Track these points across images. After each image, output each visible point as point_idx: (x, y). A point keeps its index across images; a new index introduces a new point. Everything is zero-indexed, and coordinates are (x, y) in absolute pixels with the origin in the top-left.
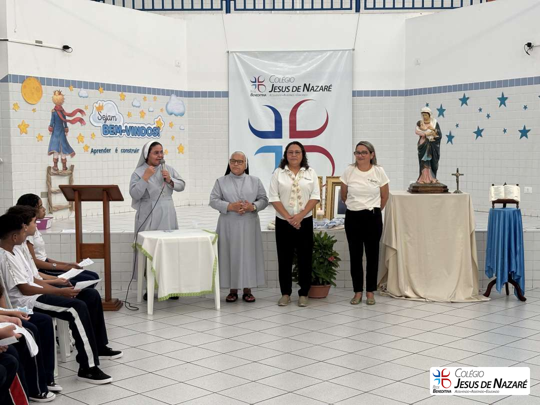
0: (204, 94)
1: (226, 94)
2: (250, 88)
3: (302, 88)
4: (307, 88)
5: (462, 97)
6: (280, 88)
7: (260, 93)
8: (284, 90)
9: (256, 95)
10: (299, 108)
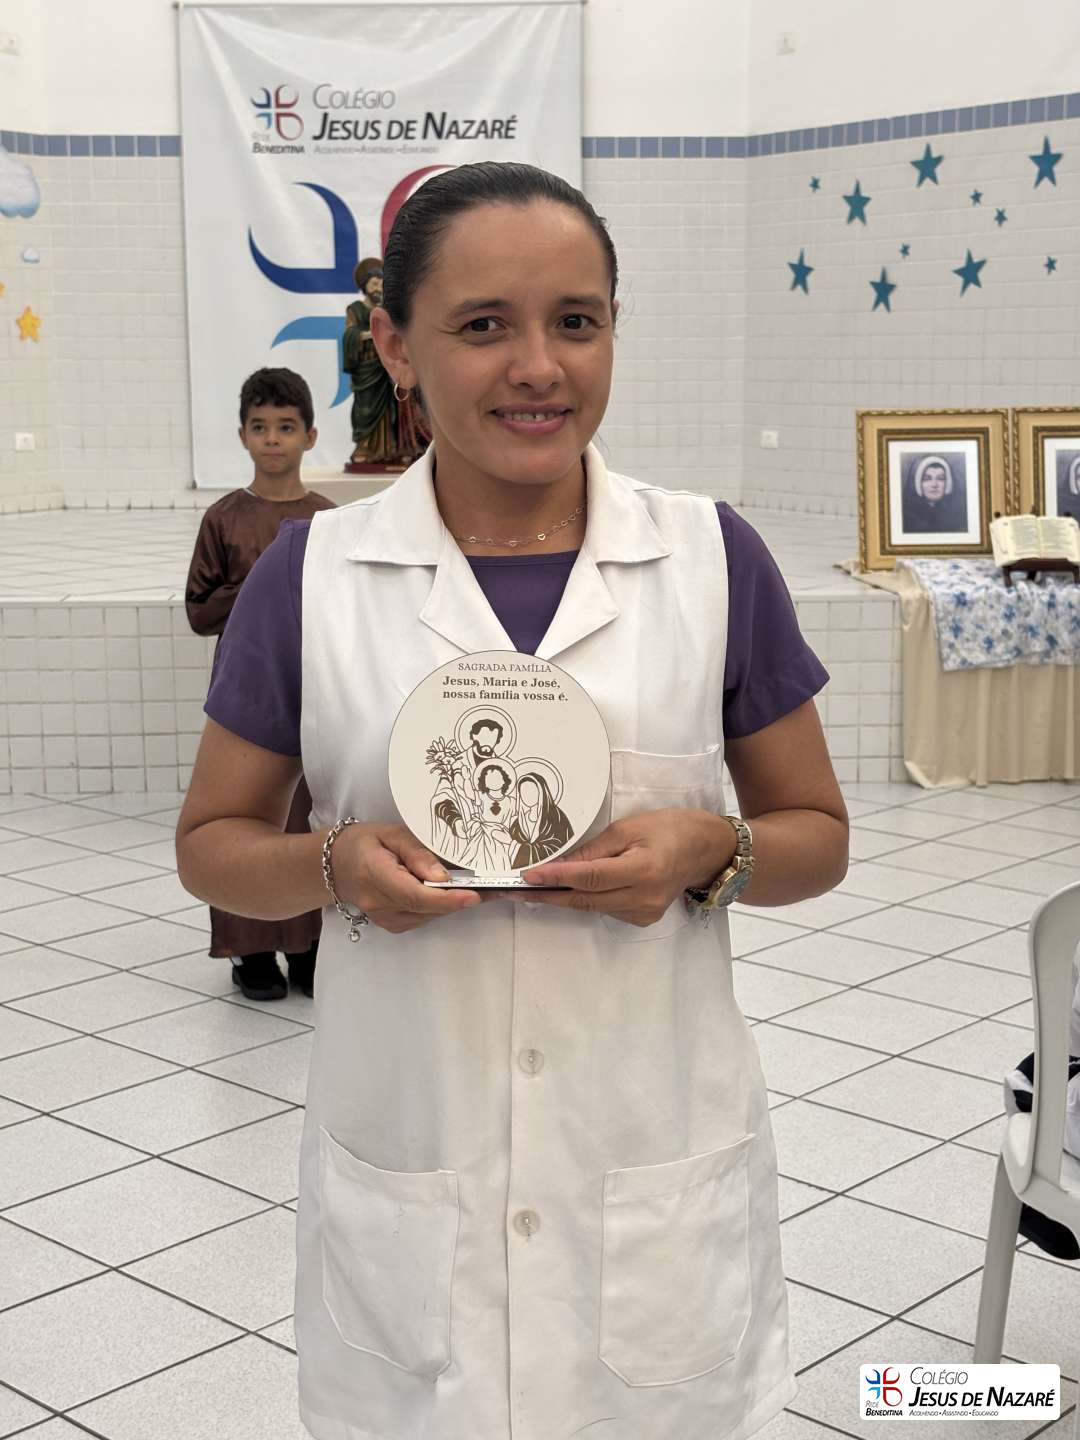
0: (101, 145)
1: (171, 146)
2: (250, 124)
3: (419, 127)
4: (436, 126)
5: (920, 156)
6: (348, 126)
7: (283, 143)
8: (360, 132)
9: (271, 150)
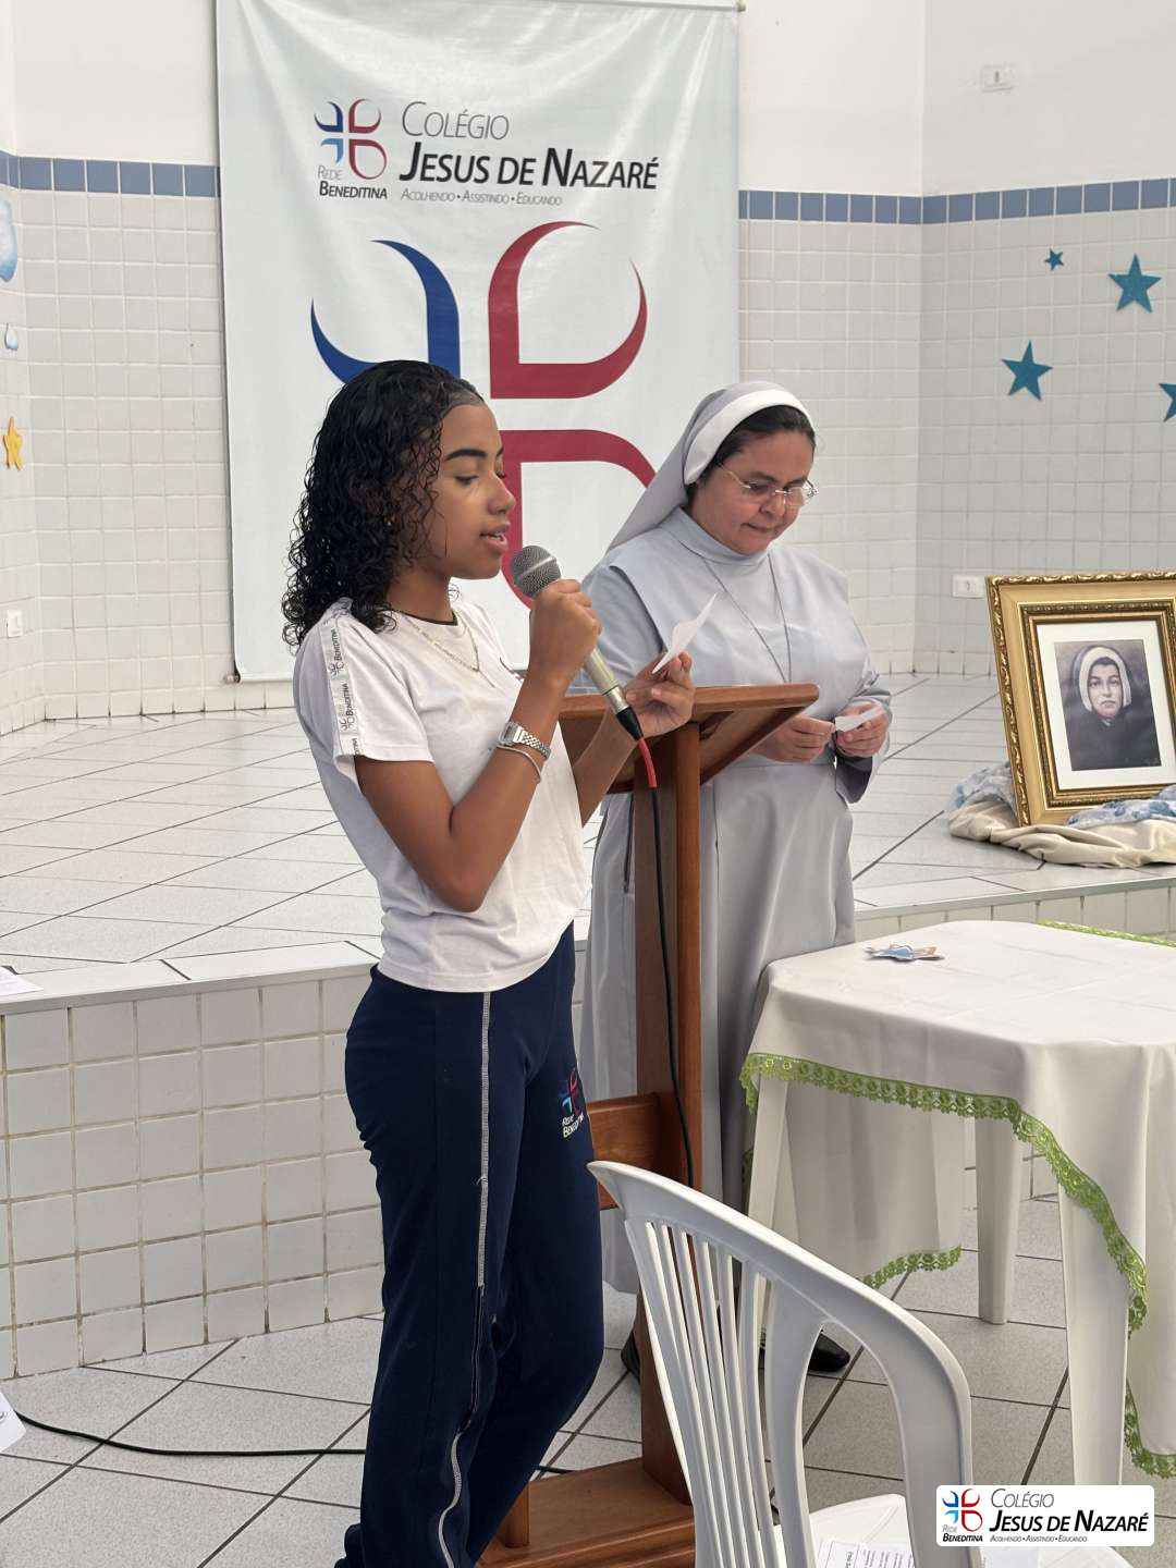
0: (102, 176)
1: (206, 181)
2: (315, 155)
3: (538, 167)
4: (562, 168)
6: (446, 161)
7: (359, 183)
8: (463, 174)
9: (343, 192)
10: (529, 262)
